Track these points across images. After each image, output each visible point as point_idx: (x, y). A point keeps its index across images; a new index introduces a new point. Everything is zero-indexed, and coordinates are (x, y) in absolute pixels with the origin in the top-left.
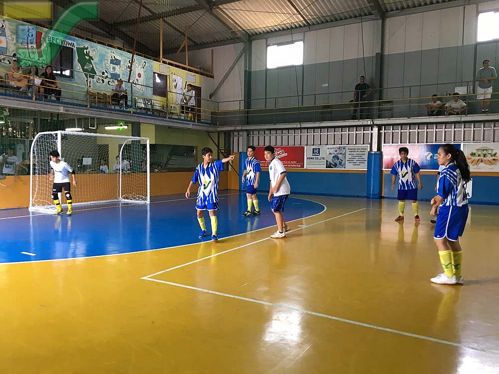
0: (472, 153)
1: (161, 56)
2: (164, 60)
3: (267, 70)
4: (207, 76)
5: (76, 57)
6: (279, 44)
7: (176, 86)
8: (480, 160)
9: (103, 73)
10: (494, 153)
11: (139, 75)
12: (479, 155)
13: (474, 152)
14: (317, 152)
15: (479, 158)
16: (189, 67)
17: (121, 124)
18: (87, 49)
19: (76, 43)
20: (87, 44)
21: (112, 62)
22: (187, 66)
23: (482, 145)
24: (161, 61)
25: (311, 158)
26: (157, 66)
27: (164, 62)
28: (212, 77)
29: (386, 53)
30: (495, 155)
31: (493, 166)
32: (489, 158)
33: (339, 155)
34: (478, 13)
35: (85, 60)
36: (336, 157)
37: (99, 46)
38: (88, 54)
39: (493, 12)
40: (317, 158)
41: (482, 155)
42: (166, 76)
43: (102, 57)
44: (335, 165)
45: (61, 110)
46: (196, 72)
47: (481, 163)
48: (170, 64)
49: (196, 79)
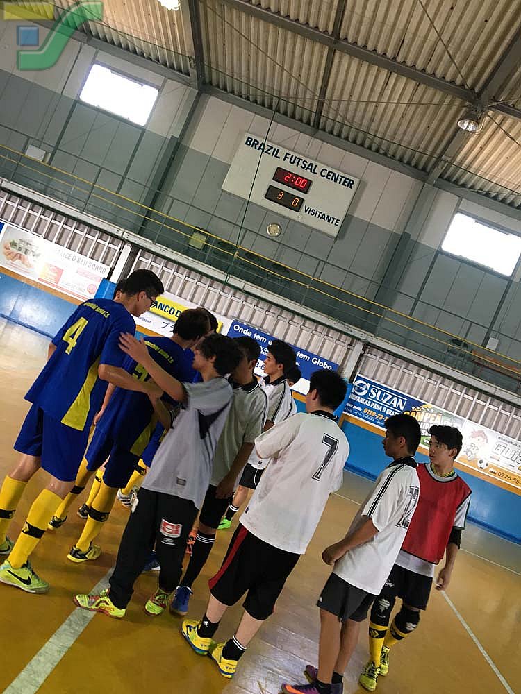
0: (14, 241)
8: (19, 255)
10: (38, 252)
12: (20, 249)
13: (16, 242)
15: (19, 252)
23: (29, 236)
30: (38, 255)
34: (94, 62)
39: (110, 71)
41: (23, 250)
47: (18, 260)
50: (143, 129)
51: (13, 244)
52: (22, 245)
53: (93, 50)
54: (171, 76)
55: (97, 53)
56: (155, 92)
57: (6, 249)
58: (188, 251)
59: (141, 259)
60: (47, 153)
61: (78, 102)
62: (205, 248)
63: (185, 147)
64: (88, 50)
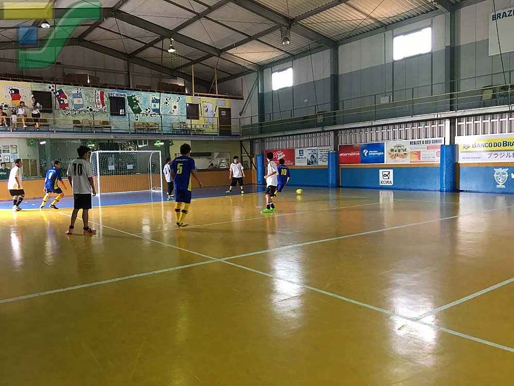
1: (193, 92)
2: (196, 93)
3: (273, 91)
4: (237, 99)
5: (127, 103)
6: (279, 71)
7: (207, 111)
8: (397, 155)
9: (147, 110)
10: (404, 149)
11: (175, 107)
12: (396, 151)
13: (393, 148)
14: (301, 152)
15: (396, 153)
16: (219, 95)
17: (158, 141)
18: (134, 96)
19: (126, 94)
20: (134, 93)
21: (153, 101)
22: (217, 95)
23: (398, 142)
24: (193, 95)
25: (299, 158)
26: (189, 99)
27: (195, 95)
28: (242, 99)
29: (340, 73)
30: (406, 149)
31: (405, 159)
32: (402, 152)
33: (314, 155)
34: (394, 36)
35: (133, 102)
36: (312, 156)
37: (143, 93)
38: (135, 100)
39: (402, 36)
40: (302, 158)
41: (398, 151)
42: (198, 104)
43: (146, 99)
44: (312, 163)
45: (112, 137)
46: (225, 98)
47: (397, 157)
48: (200, 96)
49: (226, 103)
50: (431, 53)
51: (392, 150)
52: (396, 149)
53: (391, 31)
54: (434, 15)
55: (393, 32)
56: (429, 29)
57: (390, 154)
58: (484, 105)
59: (459, 123)
60: (390, 97)
61: (394, 62)
62: (494, 97)
63: (458, 46)
64: (389, 33)
